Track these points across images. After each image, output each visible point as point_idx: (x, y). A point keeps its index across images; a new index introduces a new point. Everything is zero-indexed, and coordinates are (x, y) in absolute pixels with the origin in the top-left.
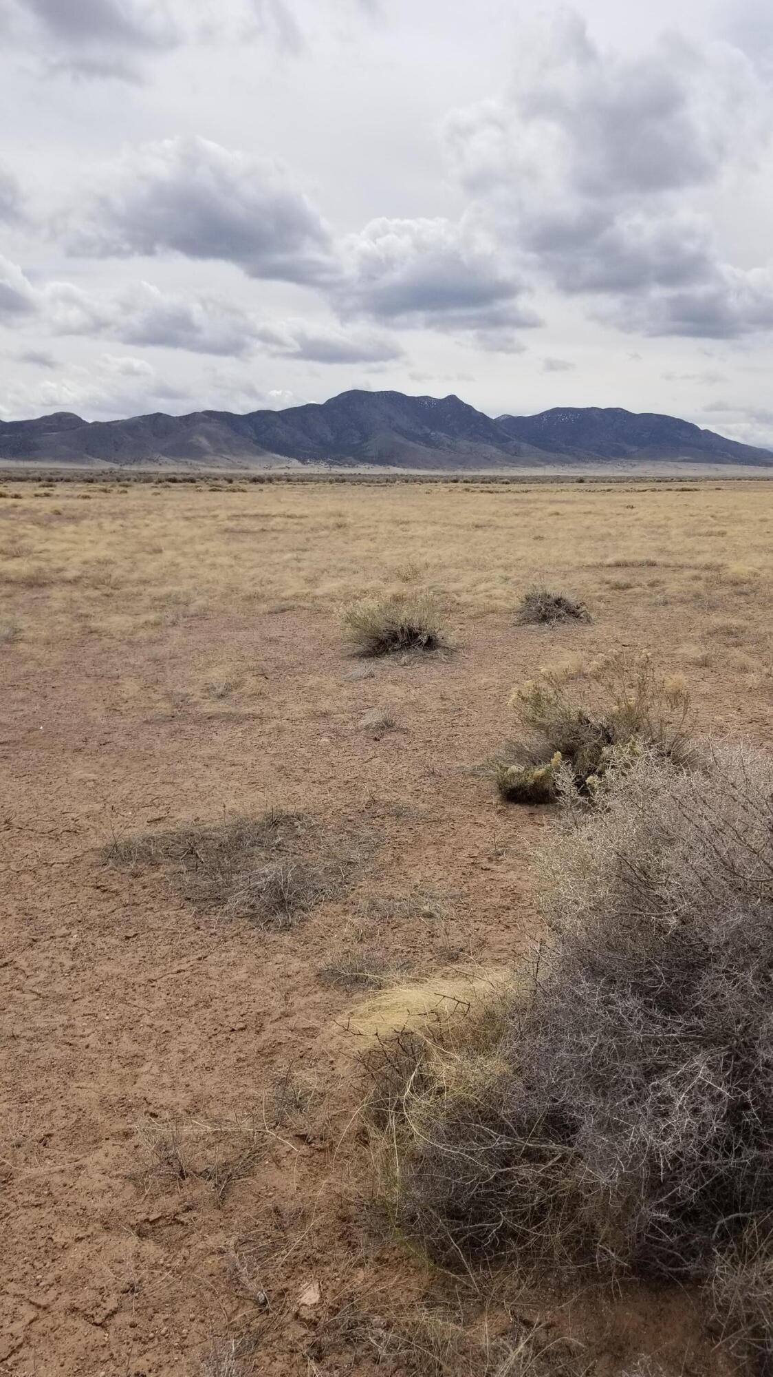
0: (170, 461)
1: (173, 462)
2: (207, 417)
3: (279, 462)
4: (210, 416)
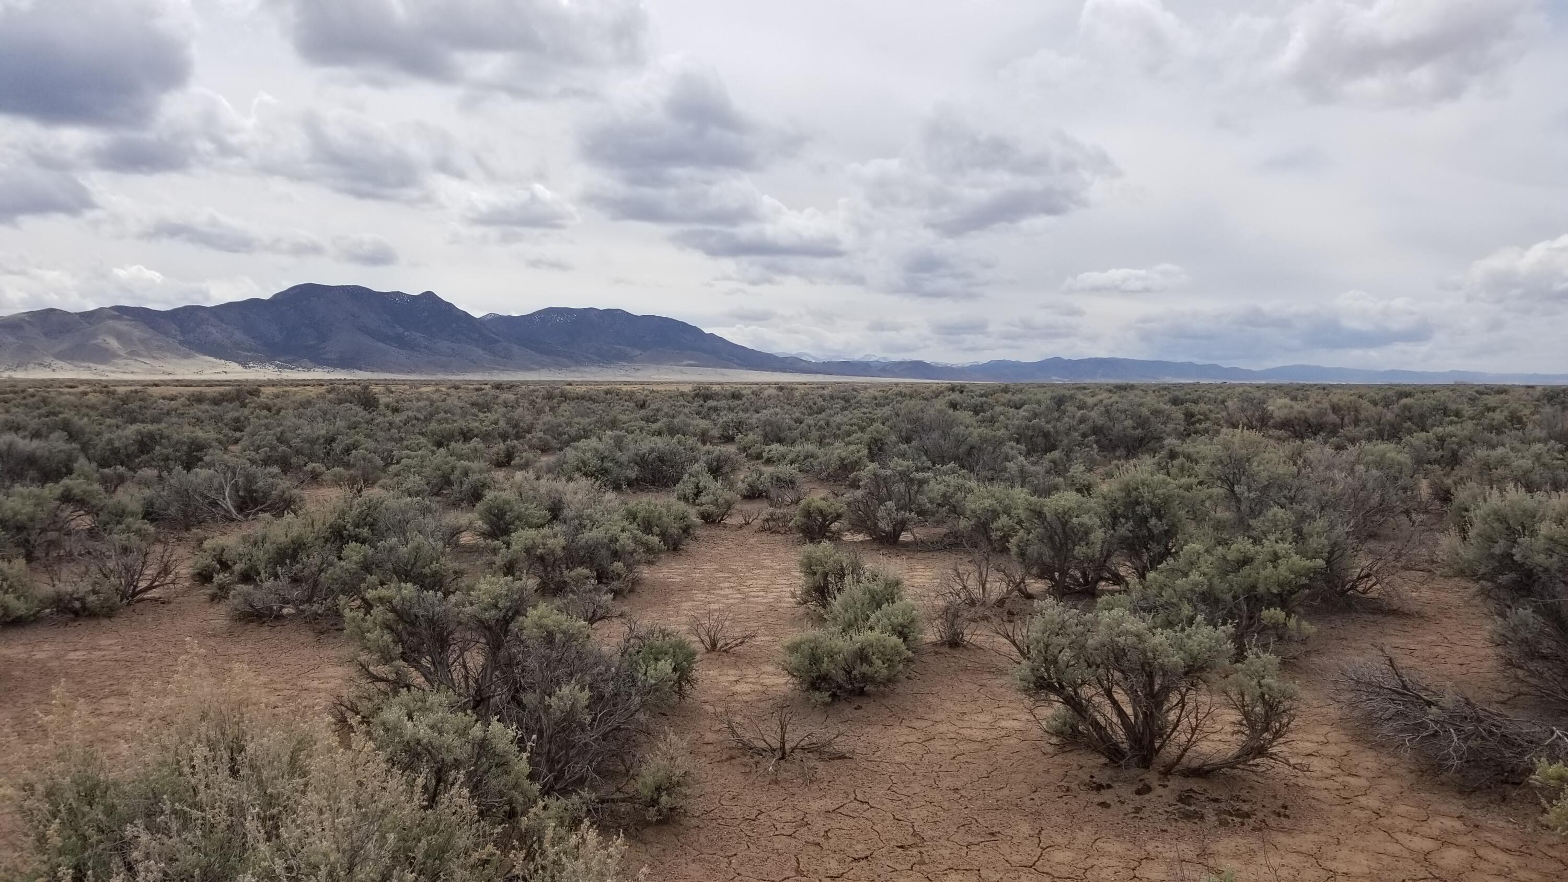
0: (67, 366)
1: (72, 367)
2: (117, 313)
3: (214, 366)
4: (121, 312)
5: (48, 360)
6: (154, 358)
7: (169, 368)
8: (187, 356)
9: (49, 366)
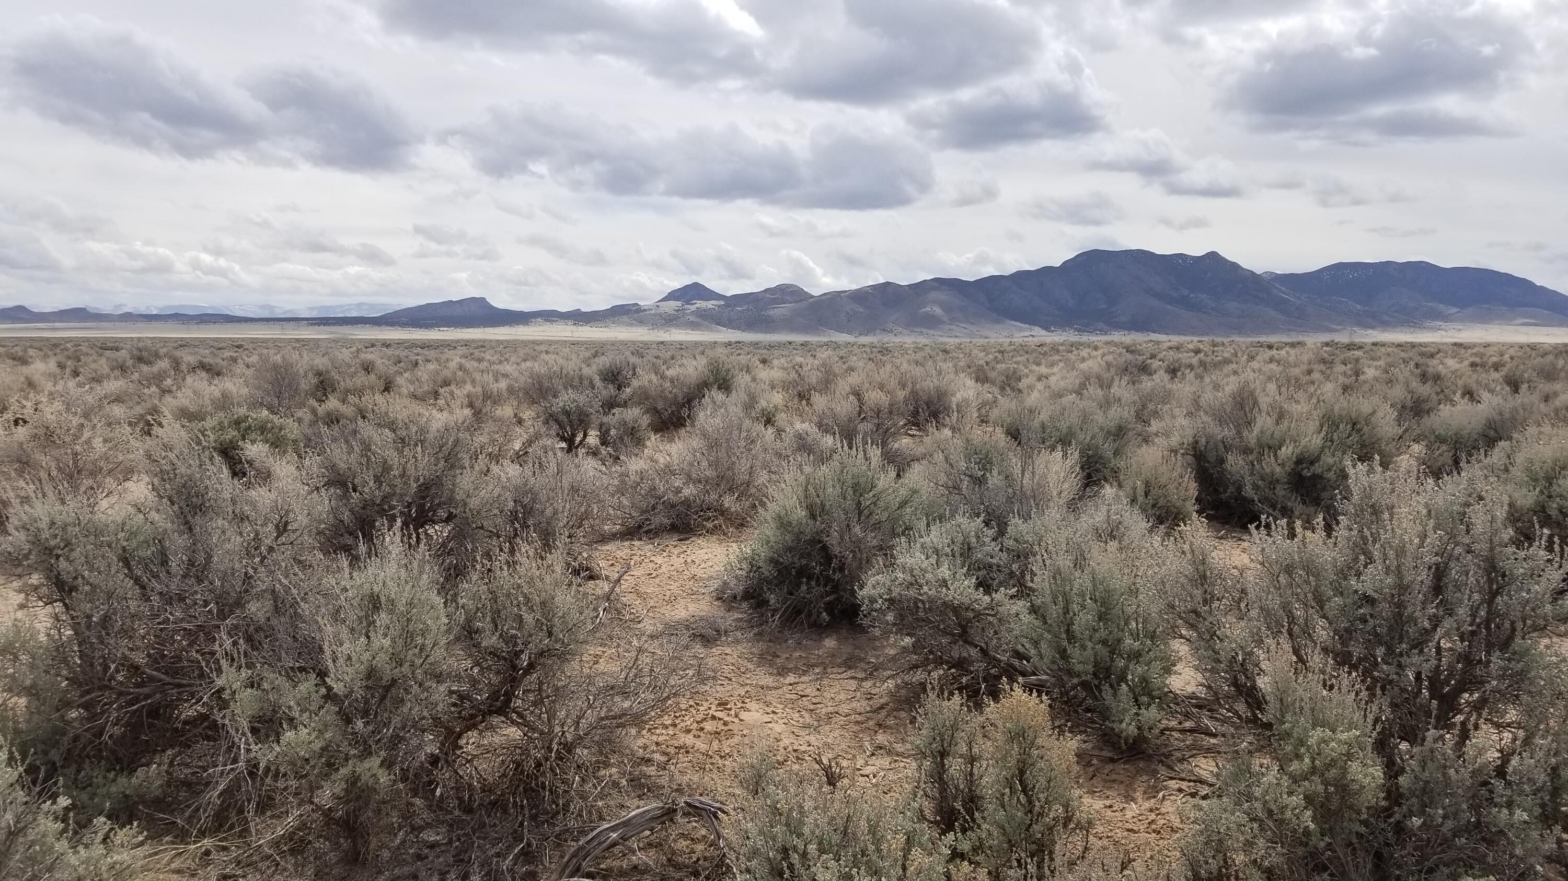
0: (906, 331)
1: (908, 332)
2: (936, 284)
3: (1021, 330)
4: (940, 283)
5: (890, 326)
6: (973, 324)
7: (985, 332)
8: (997, 321)
9: (891, 331)
